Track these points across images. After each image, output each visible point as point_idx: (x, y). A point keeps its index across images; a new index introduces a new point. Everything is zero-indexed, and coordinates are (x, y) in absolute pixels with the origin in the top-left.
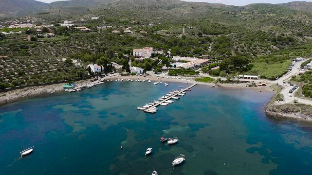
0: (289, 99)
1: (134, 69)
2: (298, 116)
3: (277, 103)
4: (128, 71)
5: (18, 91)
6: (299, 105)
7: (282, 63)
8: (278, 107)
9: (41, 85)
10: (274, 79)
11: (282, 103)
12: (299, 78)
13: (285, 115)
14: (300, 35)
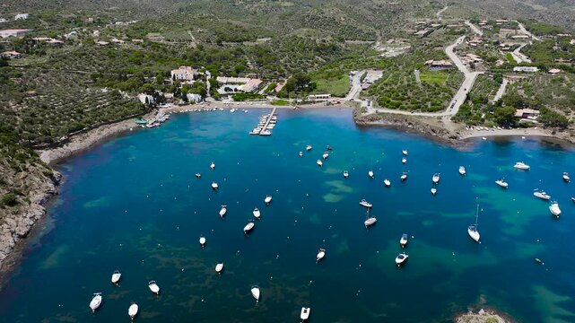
0: (371, 111)
1: (191, 96)
2: (381, 122)
3: (363, 114)
4: (186, 99)
5: (97, 130)
6: (380, 114)
7: (340, 79)
8: (366, 117)
9: (112, 122)
10: (344, 96)
11: (367, 114)
12: (367, 92)
13: (372, 123)
14: (342, 40)
